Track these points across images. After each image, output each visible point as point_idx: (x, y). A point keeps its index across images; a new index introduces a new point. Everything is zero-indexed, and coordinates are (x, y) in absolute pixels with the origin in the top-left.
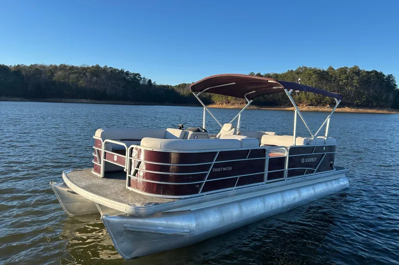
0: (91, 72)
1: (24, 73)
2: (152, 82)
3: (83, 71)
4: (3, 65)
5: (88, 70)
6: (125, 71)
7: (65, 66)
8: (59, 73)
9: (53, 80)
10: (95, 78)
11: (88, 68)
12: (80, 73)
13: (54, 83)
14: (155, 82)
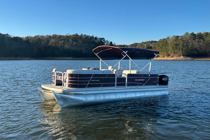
0: (72, 39)
1: (31, 41)
2: (113, 43)
3: (67, 38)
4: (19, 37)
5: (70, 38)
6: (94, 37)
7: (56, 36)
8: (53, 40)
9: (49, 45)
10: (75, 43)
11: (70, 36)
12: (65, 40)
13: (49, 47)
14: (114, 44)
